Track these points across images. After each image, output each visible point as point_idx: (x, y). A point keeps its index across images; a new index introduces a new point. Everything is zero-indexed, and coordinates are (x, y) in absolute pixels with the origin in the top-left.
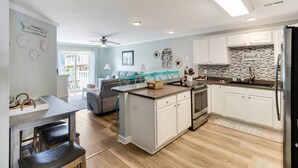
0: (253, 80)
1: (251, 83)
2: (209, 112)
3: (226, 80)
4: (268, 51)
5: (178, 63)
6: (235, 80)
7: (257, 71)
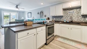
0: (72, 21)
1: (71, 23)
2: (55, 35)
3: (62, 22)
4: (78, 10)
5: (45, 16)
6: (65, 22)
7: (74, 18)
